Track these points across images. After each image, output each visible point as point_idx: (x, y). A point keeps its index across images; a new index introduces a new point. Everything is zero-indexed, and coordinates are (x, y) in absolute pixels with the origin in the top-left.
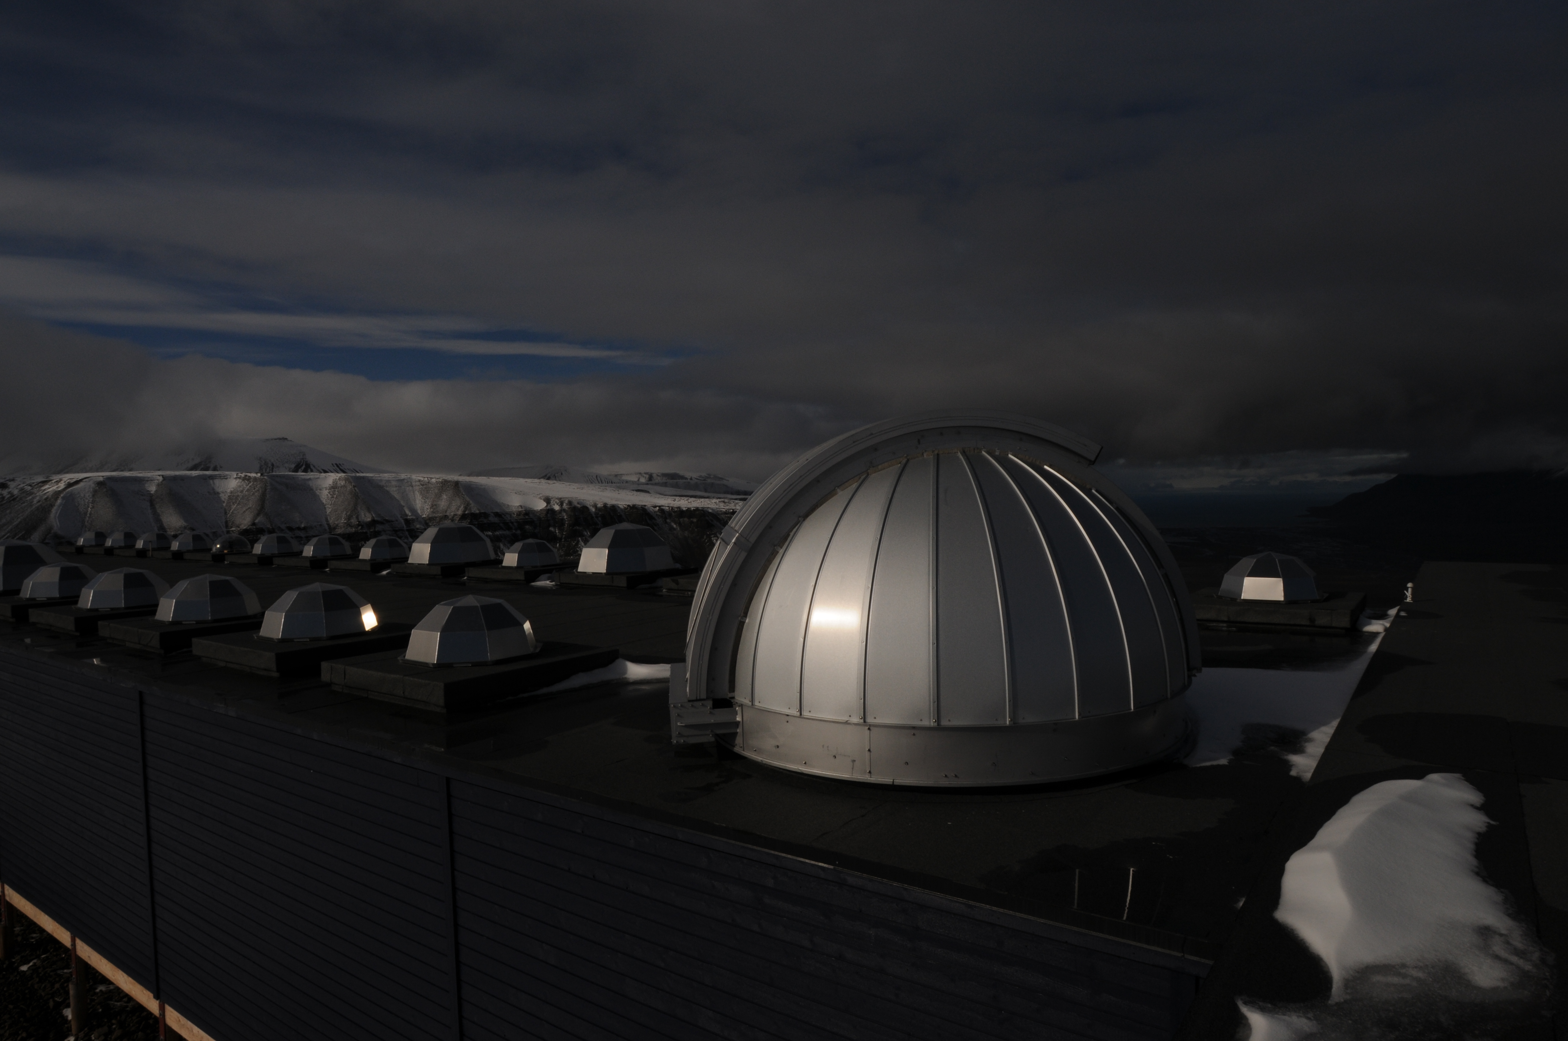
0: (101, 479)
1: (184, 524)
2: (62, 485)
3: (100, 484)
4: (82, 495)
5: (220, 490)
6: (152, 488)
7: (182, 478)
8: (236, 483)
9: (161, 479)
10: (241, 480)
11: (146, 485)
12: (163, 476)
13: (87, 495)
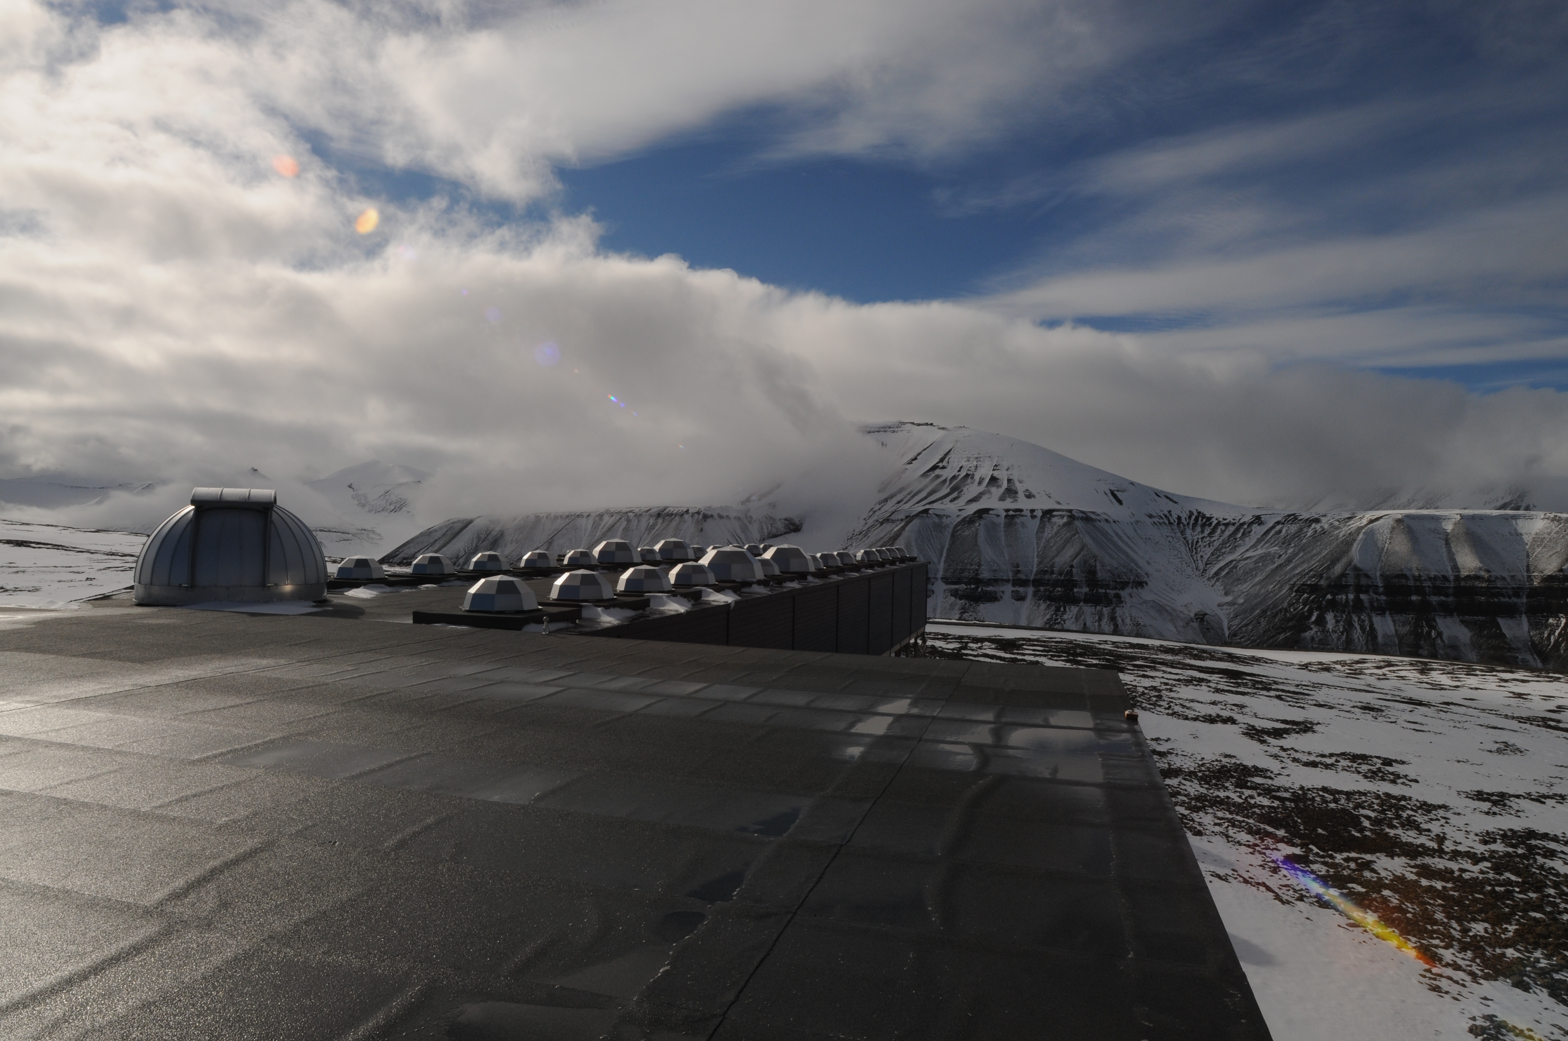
0: (1400, 517)
1: (1480, 565)
2: (1364, 521)
3: (1399, 521)
4: (1381, 531)
5: (1523, 531)
6: (1449, 527)
7: (1481, 518)
8: (1543, 524)
9: (1459, 517)
10: (1549, 521)
11: (1443, 524)
12: (1460, 514)
13: (1386, 532)
